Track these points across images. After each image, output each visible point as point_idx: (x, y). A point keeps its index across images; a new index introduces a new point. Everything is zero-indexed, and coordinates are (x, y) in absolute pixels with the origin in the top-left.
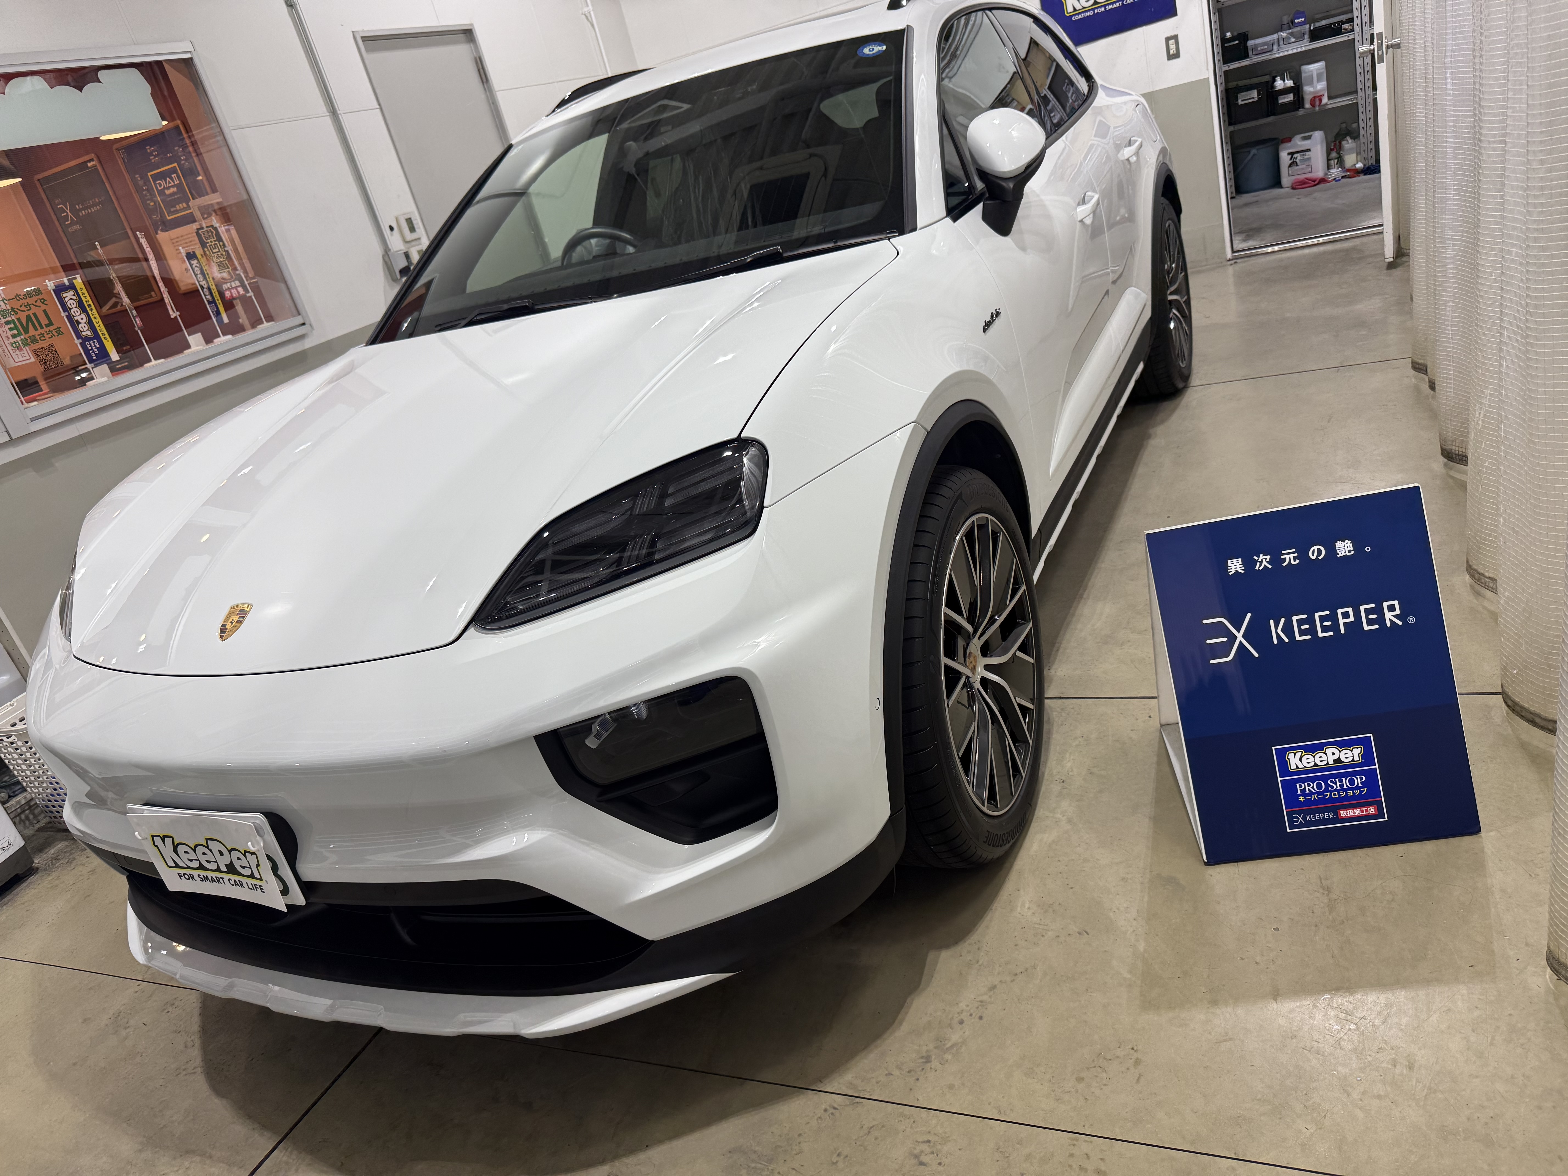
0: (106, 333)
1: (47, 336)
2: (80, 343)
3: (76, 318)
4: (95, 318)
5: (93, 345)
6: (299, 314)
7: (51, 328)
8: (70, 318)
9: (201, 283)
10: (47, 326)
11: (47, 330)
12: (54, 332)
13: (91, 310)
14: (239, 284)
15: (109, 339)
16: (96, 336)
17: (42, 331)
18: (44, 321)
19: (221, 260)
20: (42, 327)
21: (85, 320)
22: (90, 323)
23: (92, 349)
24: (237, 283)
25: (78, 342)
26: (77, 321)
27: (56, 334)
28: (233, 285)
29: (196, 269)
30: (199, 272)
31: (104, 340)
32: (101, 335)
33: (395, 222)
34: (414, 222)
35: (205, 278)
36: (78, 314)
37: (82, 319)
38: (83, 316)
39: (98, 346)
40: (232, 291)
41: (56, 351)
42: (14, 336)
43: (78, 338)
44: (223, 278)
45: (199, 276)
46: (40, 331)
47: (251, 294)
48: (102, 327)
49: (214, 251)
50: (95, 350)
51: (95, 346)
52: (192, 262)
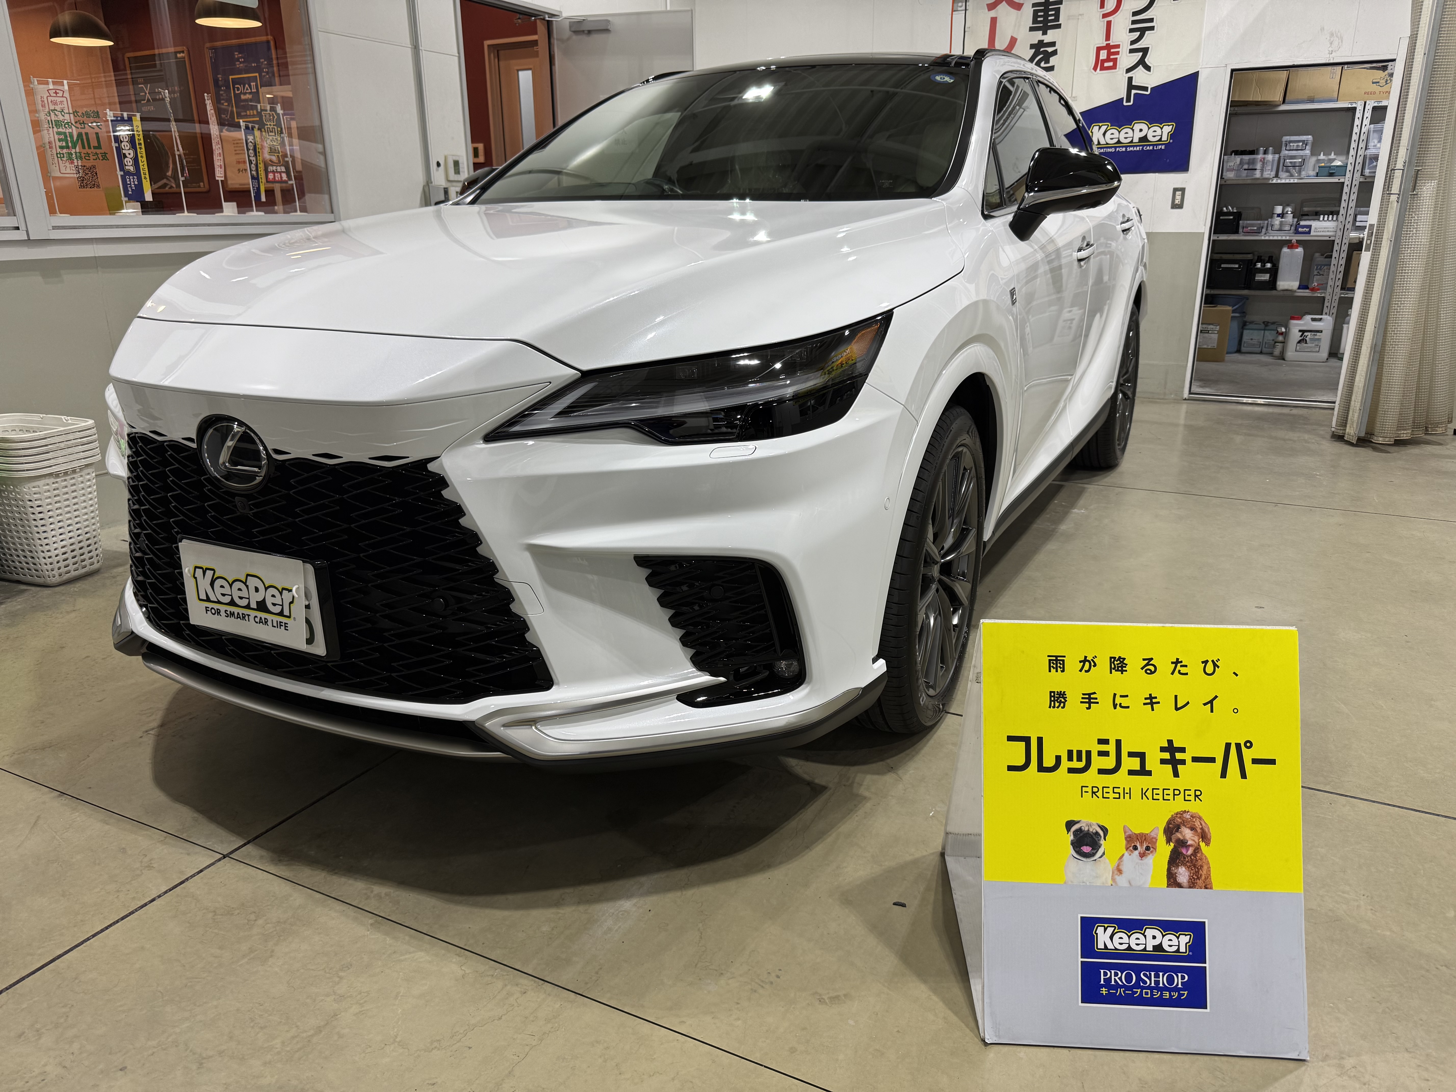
0: (147, 173)
1: (92, 157)
2: (121, 175)
3: (124, 151)
4: (142, 157)
5: (133, 181)
6: (332, 212)
7: (98, 151)
8: (119, 149)
9: (251, 158)
10: (95, 148)
11: (94, 151)
12: (100, 156)
13: (141, 148)
14: (284, 170)
15: (148, 179)
16: (138, 173)
17: (89, 151)
18: (94, 143)
19: (275, 144)
20: (89, 148)
21: (132, 155)
22: (136, 160)
23: (130, 184)
24: (283, 169)
25: (120, 173)
26: (124, 154)
27: (101, 158)
28: (279, 169)
29: (250, 144)
30: (251, 148)
31: (143, 179)
32: (142, 174)
33: (443, 159)
34: (461, 165)
35: (256, 155)
36: (127, 148)
37: (129, 154)
38: (131, 152)
39: (136, 183)
40: (276, 175)
41: (96, 173)
42: (61, 147)
43: (121, 170)
44: (271, 161)
45: (251, 151)
46: (87, 150)
47: (293, 182)
48: (146, 167)
49: (270, 134)
50: (133, 186)
51: (134, 182)
52: (249, 137)
